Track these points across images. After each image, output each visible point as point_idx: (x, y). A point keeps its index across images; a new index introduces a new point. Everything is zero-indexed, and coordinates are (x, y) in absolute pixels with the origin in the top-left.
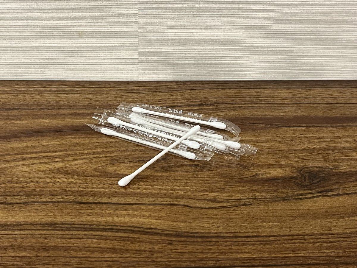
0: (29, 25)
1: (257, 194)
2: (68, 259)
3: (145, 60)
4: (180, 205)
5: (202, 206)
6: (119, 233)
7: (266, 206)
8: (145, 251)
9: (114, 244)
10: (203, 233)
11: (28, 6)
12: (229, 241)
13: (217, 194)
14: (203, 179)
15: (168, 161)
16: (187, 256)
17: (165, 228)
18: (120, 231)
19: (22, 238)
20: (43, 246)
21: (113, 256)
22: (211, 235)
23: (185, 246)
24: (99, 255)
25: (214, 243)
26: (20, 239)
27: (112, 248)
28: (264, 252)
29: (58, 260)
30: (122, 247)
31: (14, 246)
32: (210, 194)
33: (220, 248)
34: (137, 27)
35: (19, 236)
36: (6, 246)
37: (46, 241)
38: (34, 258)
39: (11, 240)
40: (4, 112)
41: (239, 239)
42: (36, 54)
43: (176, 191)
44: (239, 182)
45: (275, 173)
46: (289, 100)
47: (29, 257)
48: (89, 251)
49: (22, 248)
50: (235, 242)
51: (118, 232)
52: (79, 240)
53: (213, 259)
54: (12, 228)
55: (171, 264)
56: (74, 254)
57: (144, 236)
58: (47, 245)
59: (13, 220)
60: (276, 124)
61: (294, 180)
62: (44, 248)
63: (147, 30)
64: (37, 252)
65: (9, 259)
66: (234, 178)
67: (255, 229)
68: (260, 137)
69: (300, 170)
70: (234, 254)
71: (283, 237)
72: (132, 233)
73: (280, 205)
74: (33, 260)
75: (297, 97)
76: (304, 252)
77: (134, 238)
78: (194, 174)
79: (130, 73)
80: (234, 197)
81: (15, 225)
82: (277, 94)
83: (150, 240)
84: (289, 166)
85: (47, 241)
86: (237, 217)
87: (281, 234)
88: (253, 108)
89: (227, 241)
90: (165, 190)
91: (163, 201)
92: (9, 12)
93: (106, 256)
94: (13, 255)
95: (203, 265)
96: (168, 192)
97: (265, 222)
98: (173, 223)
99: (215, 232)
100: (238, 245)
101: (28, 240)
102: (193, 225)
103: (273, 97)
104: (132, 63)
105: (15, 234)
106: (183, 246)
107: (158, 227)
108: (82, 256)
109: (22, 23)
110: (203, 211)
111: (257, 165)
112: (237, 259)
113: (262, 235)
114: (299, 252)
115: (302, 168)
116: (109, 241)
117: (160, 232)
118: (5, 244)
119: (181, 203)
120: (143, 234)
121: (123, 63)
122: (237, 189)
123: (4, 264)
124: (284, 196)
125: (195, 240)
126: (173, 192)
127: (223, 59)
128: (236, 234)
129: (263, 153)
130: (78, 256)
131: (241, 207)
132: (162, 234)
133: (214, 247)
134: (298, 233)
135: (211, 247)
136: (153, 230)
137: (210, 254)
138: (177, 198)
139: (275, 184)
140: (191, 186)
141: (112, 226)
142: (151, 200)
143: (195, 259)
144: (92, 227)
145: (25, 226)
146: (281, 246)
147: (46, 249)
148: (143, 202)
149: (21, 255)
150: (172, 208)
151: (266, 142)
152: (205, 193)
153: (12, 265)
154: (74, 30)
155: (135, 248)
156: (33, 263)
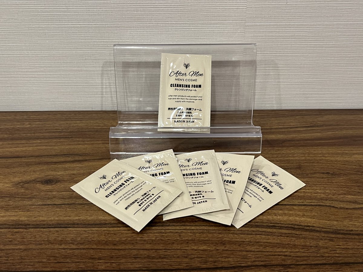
2: (244, 253)
4: (326, 206)
5: (347, 207)
6: (283, 230)
8: (311, 247)
9: (281, 240)
10: (357, 231)
13: (356, 197)
14: (338, 184)
15: (302, 169)
16: (351, 252)
17: (322, 226)
18: (282, 228)
19: (200, 233)
20: (219, 241)
21: (284, 250)
23: (345, 242)
24: (271, 250)
26: (198, 234)
27: (281, 243)
29: (236, 254)
30: (290, 243)
31: (194, 240)
32: (349, 196)
35: (197, 231)
37: (220, 236)
38: (214, 251)
39: (190, 234)
43: (319, 194)
47: (211, 251)
48: (261, 246)
49: (201, 242)
51: (281, 229)
52: (250, 236)
55: (340, 259)
56: (249, 248)
57: (305, 233)
58: (223, 240)
64: (215, 246)
65: (194, 252)
72: (294, 230)
74: (214, 253)
77: (297, 234)
78: (328, 180)
83: (312, 237)
85: (222, 236)
88: (355, 128)
90: (309, 193)
91: (311, 202)
93: (277, 251)
94: (195, 248)
96: (312, 195)
98: (326, 222)
101: (205, 235)
102: (345, 224)
105: (192, 230)
106: (343, 242)
107: (314, 225)
108: (256, 250)
110: (350, 211)
116: (275, 237)
117: (318, 229)
118: (186, 238)
119: (328, 204)
120: (304, 231)
123: (190, 257)
125: (353, 237)
126: (316, 195)
130: (253, 250)
132: (321, 231)
136: (311, 228)
138: (322, 200)
140: (330, 190)
141: (274, 223)
142: (300, 201)
143: (360, 255)
144: (256, 224)
147: (223, 243)
148: (294, 203)
149: (202, 248)
150: (321, 209)
153: (197, 258)
155: (301, 244)
156: (215, 256)
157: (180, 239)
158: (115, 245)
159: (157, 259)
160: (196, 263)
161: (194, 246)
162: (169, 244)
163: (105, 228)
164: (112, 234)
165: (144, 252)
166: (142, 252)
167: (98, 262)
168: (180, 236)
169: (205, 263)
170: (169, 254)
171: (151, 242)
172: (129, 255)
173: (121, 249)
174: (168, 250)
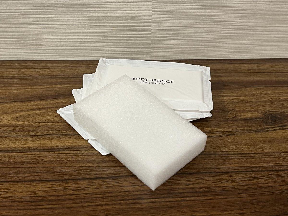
0: (80, 23)
1: (238, 128)
3: (155, 45)
7: (245, 136)
11: (80, 10)
12: (223, 157)
13: (212, 128)
19: (88, 155)
22: (210, 153)
25: (213, 158)
26: (86, 156)
28: (247, 163)
31: (83, 160)
33: (217, 161)
34: (151, 23)
35: (85, 154)
36: (77, 160)
38: (96, 167)
39: (80, 156)
40: (65, 80)
41: (229, 156)
42: (84, 42)
44: (225, 121)
45: (248, 115)
46: (251, 71)
47: (94, 167)
49: (88, 161)
50: (227, 157)
53: (214, 168)
54: (80, 150)
55: (187, 170)
58: (104, 160)
59: (80, 144)
60: (245, 85)
61: (261, 120)
62: (102, 161)
63: (157, 25)
64: (98, 163)
65: (81, 168)
66: (221, 118)
67: (240, 149)
68: (235, 93)
69: (265, 113)
70: (227, 165)
71: (258, 154)
73: (254, 134)
75: (257, 68)
76: (273, 163)
79: (145, 54)
80: (223, 130)
81: (81, 148)
82: (243, 67)
84: (257, 111)
86: (227, 142)
87: (257, 152)
88: (229, 76)
89: (221, 157)
92: (68, 14)
94: (83, 165)
95: (208, 171)
97: (245, 145)
99: (213, 151)
100: (229, 159)
101: (91, 157)
103: (241, 69)
104: (146, 48)
105: (82, 153)
109: (76, 21)
111: (236, 111)
112: (230, 167)
113: (245, 153)
114: (270, 163)
115: (266, 112)
118: (77, 159)
121: (141, 48)
122: (224, 125)
123: (78, 171)
124: (256, 129)
127: (207, 44)
128: (227, 153)
129: (238, 103)
131: (228, 136)
133: (214, 161)
134: (268, 151)
135: (212, 161)
137: (212, 165)
139: (249, 122)
143: (202, 168)
145: (88, 148)
146: (258, 159)
149: (88, 165)
151: (240, 97)
152: (203, 128)
153: (83, 172)
154: (109, 25)
156: (97, 170)
157: (73, 160)
158: (21, 164)
159: (53, 173)
160: (82, 175)
161: (82, 164)
162: (64, 163)
163: (15, 153)
164: (20, 157)
165: (44, 168)
166: (42, 169)
167: (9, 176)
168: (72, 157)
169: (89, 175)
170: (63, 170)
171: (50, 162)
172: (33, 171)
173: (26, 168)
174: (62, 167)
